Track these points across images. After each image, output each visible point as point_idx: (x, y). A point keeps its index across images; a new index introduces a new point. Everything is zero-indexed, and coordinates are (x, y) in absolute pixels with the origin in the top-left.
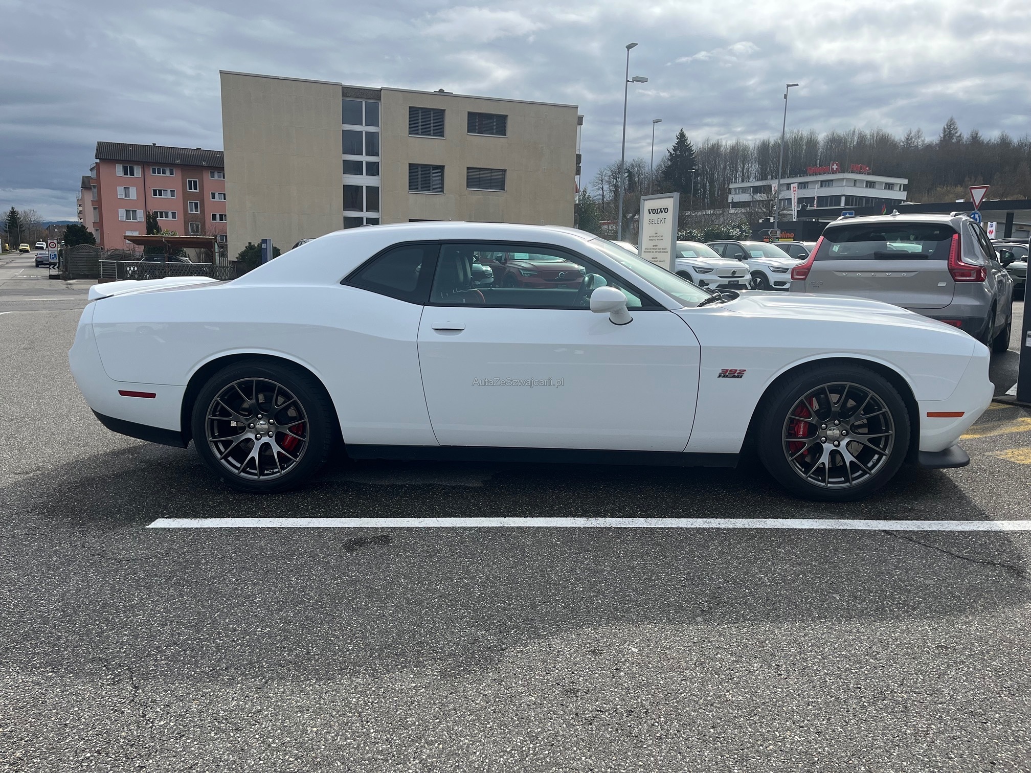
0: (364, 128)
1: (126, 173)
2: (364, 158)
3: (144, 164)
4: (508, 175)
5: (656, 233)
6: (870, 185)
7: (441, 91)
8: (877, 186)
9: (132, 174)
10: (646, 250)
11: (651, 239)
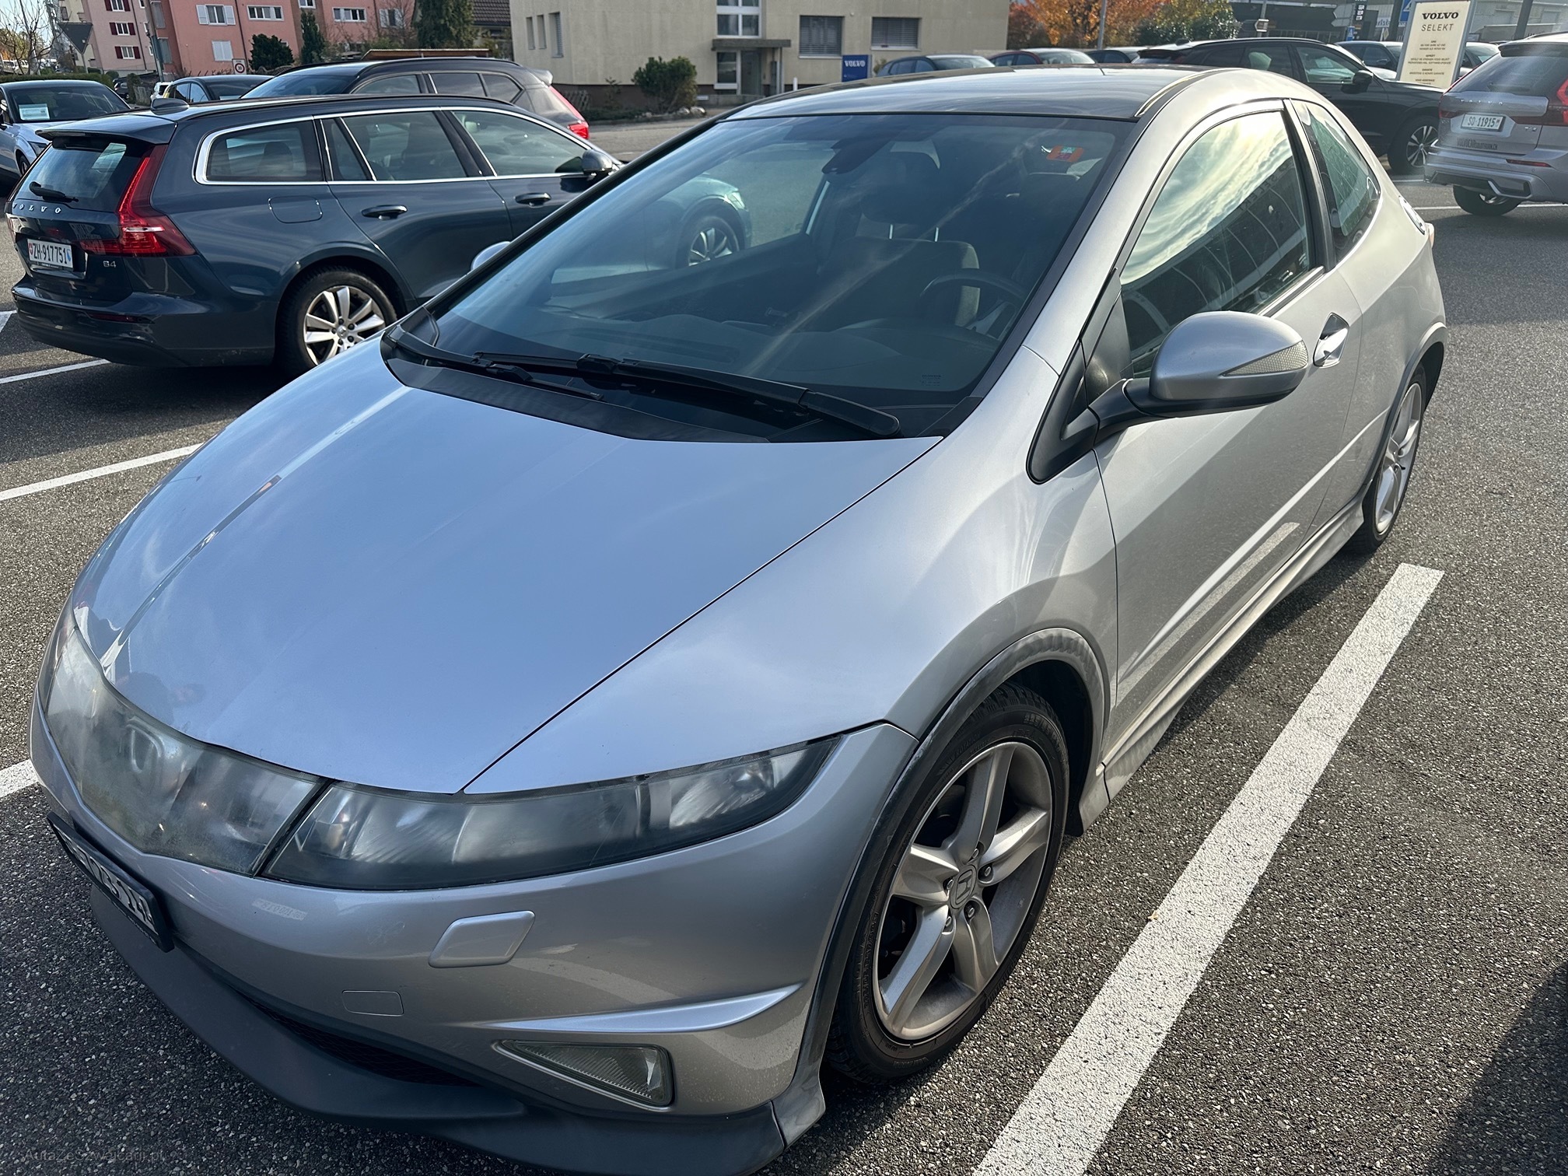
5: (1435, 42)
10: (1413, 61)
11: (1424, 47)
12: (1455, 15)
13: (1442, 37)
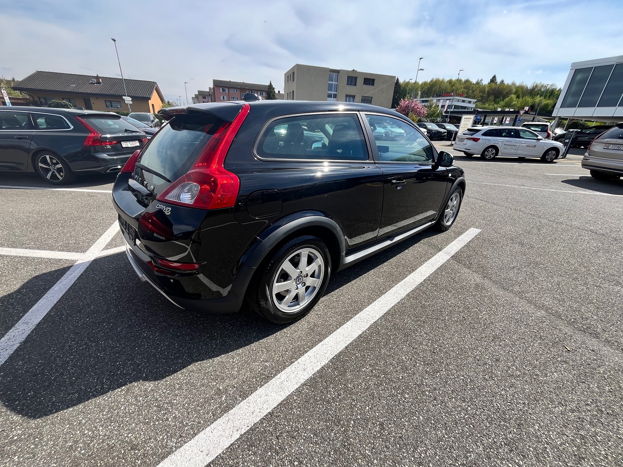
0: (333, 83)
1: (223, 91)
2: (333, 93)
3: (229, 88)
4: (373, 98)
5: (466, 124)
6: (463, 101)
7: (354, 70)
8: (465, 102)
9: (225, 91)
10: (462, 128)
11: (464, 125)
12: (471, 118)
13: (468, 123)
